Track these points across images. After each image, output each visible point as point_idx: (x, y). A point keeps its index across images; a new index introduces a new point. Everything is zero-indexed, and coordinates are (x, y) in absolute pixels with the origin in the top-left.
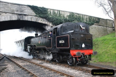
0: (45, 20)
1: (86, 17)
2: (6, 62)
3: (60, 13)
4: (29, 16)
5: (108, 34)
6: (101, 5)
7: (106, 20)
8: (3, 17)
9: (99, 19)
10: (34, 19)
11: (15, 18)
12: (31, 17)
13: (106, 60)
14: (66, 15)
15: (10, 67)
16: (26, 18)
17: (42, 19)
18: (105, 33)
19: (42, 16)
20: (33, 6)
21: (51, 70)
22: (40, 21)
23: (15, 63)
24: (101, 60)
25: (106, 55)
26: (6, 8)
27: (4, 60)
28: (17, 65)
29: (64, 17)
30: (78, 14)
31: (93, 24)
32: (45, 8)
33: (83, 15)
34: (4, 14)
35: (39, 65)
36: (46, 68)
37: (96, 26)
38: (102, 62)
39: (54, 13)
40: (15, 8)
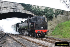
0: (30, 12)
1: (54, 10)
2: (7, 38)
3: (39, 7)
4: (20, 10)
5: (69, 20)
6: (64, 2)
7: (68, 11)
8: (5, 10)
9: (63, 11)
10: (23, 11)
11: (12, 11)
12: (21, 10)
13: (67, 36)
14: (43, 9)
15: (9, 40)
16: (19, 11)
17: (28, 11)
18: (67, 19)
19: (28, 9)
20: (23, 3)
21: (34, 42)
22: (27, 13)
23: (12, 38)
24: (64, 36)
25: (68, 33)
26: (7, 5)
27: (6, 36)
28: (14, 39)
29: (41, 10)
30: (50, 8)
31: (59, 14)
32: (30, 5)
33: (53, 9)
34: (6, 9)
35: (26, 40)
36: (31, 41)
37: (61, 15)
38: (65, 38)
39: (35, 7)
40: (12, 5)
